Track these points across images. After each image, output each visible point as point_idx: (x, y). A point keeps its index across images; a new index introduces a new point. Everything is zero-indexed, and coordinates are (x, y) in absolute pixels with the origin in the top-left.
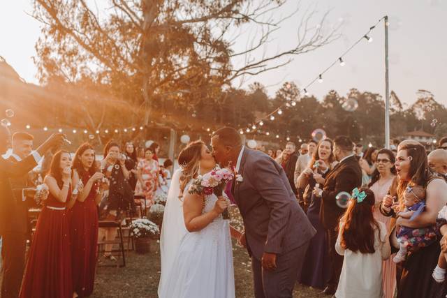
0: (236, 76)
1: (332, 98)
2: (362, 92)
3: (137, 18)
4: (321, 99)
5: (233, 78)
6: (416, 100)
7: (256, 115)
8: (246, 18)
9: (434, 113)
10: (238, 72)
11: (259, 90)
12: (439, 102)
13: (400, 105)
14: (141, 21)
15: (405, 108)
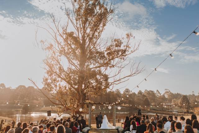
0: (111, 85)
1: (140, 93)
2: (148, 90)
3: (78, 68)
4: (137, 93)
5: (110, 86)
6: (165, 92)
7: (118, 99)
8: (113, 66)
9: (171, 96)
10: (112, 83)
11: (118, 92)
12: (172, 92)
13: (160, 94)
14: (79, 69)
15: (162, 95)
